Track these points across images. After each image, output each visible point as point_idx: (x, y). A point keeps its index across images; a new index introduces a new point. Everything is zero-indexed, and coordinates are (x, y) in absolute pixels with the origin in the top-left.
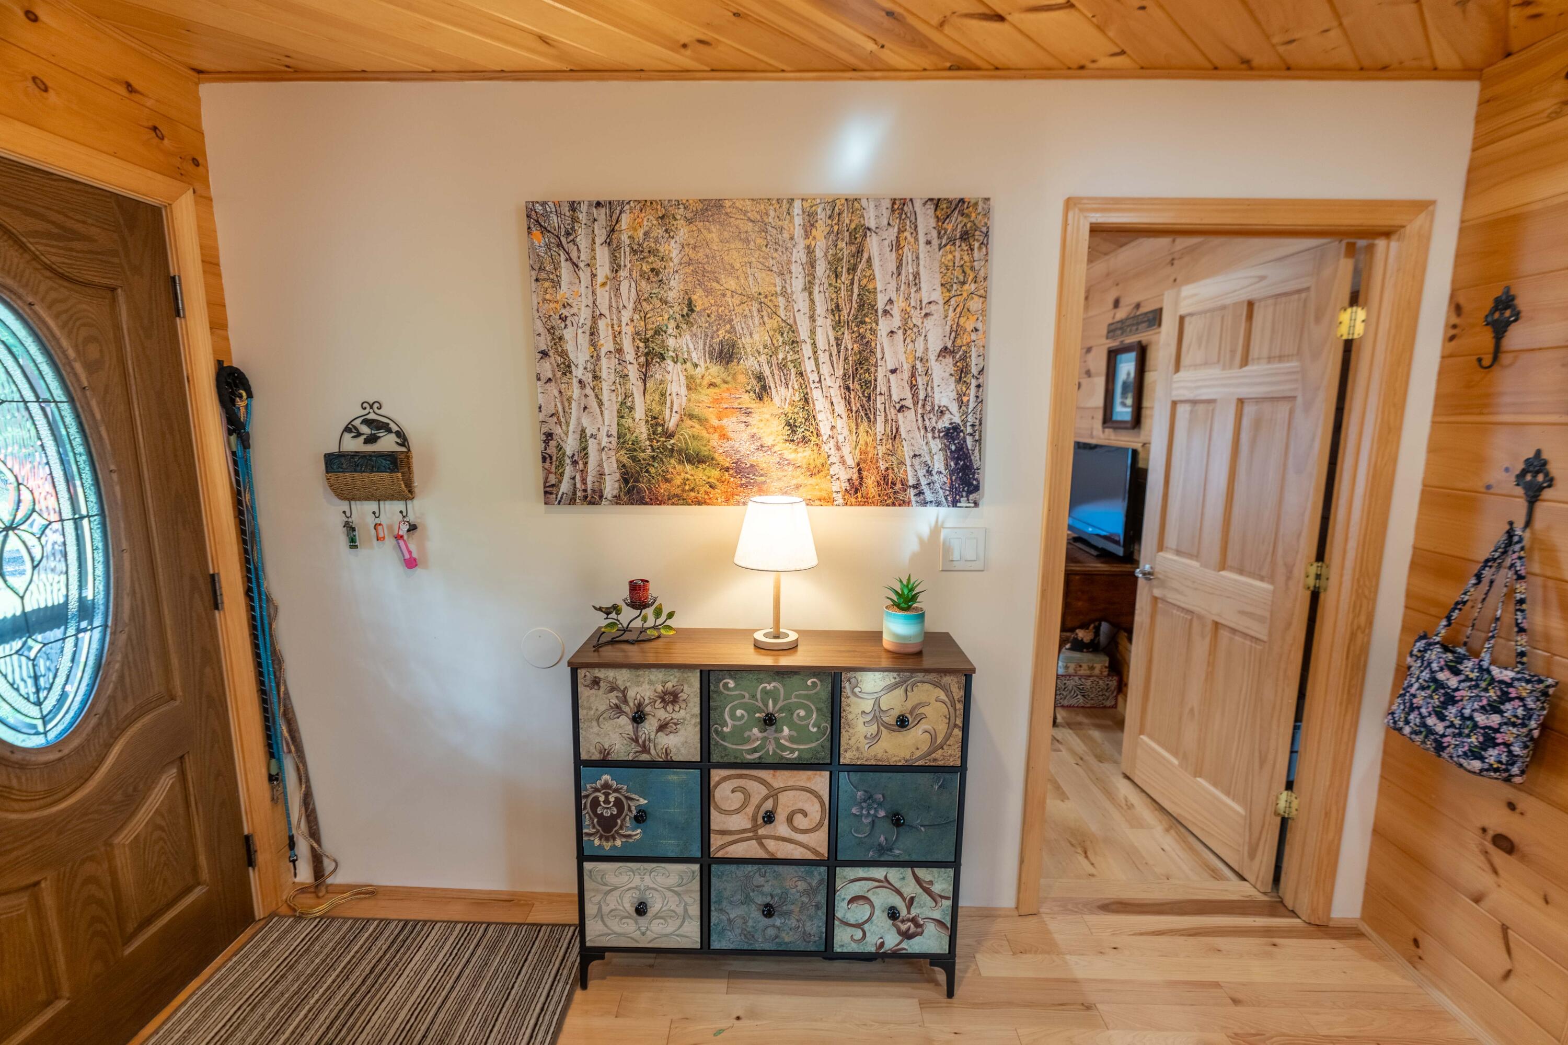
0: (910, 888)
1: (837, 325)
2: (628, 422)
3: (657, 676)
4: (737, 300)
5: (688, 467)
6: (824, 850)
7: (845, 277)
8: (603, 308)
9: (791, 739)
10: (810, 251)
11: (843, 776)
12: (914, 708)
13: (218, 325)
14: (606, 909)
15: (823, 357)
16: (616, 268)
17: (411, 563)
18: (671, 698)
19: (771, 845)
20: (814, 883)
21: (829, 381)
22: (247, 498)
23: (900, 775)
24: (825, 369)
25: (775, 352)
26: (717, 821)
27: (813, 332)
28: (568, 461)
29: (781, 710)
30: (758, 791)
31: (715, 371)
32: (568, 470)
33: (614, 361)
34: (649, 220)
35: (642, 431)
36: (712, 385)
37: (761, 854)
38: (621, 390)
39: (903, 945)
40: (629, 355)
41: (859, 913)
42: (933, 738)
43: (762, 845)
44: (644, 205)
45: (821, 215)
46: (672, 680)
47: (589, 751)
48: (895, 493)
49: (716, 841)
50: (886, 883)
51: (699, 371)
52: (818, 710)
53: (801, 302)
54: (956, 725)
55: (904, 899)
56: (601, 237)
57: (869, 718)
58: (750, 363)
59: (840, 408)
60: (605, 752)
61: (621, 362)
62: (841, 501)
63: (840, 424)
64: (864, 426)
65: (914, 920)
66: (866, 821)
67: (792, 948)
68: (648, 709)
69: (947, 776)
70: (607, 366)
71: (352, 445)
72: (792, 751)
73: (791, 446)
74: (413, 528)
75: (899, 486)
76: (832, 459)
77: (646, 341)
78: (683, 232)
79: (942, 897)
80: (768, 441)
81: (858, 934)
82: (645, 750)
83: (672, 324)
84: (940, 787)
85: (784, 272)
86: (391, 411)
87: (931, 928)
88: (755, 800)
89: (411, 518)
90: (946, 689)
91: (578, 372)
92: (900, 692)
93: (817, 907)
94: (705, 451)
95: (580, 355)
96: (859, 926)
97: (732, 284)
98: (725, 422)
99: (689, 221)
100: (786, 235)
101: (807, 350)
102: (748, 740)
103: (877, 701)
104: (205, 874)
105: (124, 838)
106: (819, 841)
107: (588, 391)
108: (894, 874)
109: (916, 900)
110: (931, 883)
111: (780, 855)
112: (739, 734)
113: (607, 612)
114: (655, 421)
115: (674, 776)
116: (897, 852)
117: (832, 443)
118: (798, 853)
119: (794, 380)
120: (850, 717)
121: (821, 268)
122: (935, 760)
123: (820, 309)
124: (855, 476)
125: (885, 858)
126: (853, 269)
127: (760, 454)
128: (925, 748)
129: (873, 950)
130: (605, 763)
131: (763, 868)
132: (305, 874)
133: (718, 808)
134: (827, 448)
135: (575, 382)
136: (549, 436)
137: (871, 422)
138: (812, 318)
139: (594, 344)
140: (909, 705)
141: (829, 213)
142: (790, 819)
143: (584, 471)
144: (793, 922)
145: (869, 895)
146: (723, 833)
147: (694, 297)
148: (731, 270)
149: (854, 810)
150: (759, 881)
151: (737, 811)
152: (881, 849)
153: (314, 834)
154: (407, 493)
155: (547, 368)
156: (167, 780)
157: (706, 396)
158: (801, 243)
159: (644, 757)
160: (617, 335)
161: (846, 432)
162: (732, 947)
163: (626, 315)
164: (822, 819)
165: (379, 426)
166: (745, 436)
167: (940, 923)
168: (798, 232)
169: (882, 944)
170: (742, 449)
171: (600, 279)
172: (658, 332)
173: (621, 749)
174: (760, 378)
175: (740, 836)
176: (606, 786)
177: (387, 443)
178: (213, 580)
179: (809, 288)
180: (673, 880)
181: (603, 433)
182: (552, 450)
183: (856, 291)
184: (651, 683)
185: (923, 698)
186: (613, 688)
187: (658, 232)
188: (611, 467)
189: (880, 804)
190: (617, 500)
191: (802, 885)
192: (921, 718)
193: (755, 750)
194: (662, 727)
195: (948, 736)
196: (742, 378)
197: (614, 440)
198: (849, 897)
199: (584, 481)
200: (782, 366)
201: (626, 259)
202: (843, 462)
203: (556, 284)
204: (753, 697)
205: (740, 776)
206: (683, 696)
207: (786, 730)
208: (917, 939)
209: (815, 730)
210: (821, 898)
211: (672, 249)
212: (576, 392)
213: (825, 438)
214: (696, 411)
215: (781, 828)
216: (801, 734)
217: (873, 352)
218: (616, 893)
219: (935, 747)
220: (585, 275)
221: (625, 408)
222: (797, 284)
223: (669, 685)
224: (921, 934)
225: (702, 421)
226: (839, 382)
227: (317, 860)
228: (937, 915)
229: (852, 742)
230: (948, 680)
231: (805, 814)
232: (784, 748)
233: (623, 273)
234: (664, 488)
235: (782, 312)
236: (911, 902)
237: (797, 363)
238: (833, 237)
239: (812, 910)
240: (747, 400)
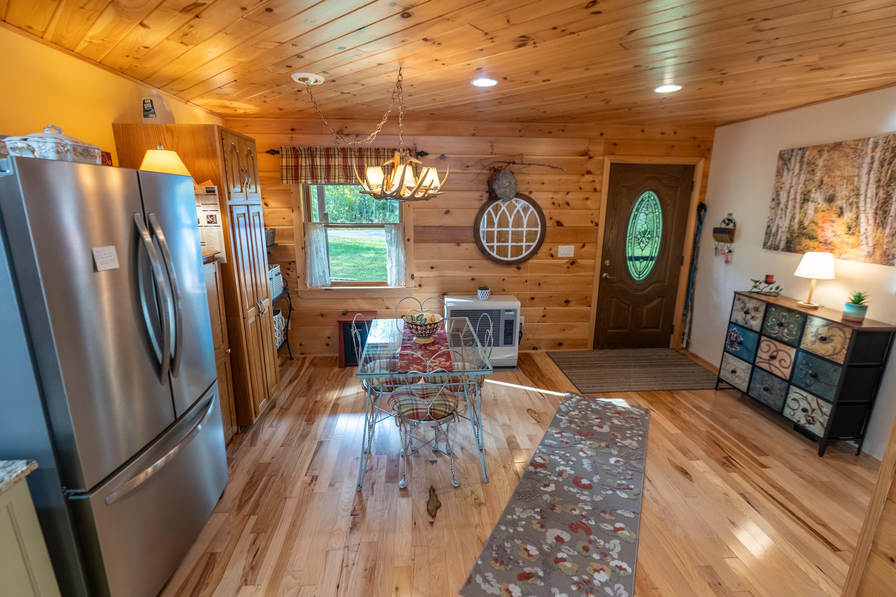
0: (814, 405)
1: (878, 187)
2: (792, 223)
3: (755, 301)
4: (839, 179)
5: (808, 241)
6: (788, 376)
7: (886, 167)
8: (794, 184)
9: (787, 334)
10: (873, 158)
11: (800, 353)
12: (831, 336)
13: (703, 192)
14: (726, 368)
15: (869, 201)
16: (801, 170)
17: (727, 262)
18: (756, 309)
19: (773, 368)
20: (783, 387)
21: (869, 210)
22: (697, 238)
23: (819, 360)
24: (868, 205)
25: (849, 199)
26: (760, 353)
27: (866, 190)
28: (772, 235)
29: (786, 323)
30: (773, 348)
31: (825, 206)
32: (771, 238)
33: (793, 202)
34: (815, 152)
35: (796, 226)
36: (823, 211)
37: (769, 369)
38: (793, 212)
39: (806, 425)
40: (798, 200)
41: (794, 405)
42: (835, 350)
43: (770, 367)
44: (814, 147)
45: (881, 142)
46: (758, 304)
47: (733, 320)
48: (888, 260)
49: (758, 360)
50: (806, 398)
51: (820, 206)
52: (798, 327)
53: (864, 179)
54: (844, 348)
55: (811, 408)
56: (798, 160)
57: (813, 334)
58: (839, 203)
59: (871, 221)
60: (737, 321)
61: (795, 202)
62: (862, 260)
63: (870, 228)
64: (880, 230)
65: (813, 418)
66: (805, 372)
67: (770, 406)
68: (750, 311)
69: (838, 367)
70: (791, 203)
71: (724, 226)
72: (786, 338)
73: (847, 236)
74: (730, 251)
75: (891, 257)
76: (862, 243)
77: (804, 195)
78: (825, 155)
79: (826, 415)
80: (839, 233)
81: (792, 413)
82: (746, 323)
83: (814, 189)
84: (834, 370)
85: (860, 167)
86: (735, 217)
87: (818, 424)
88: (772, 351)
89: (731, 249)
90: (844, 332)
91: (782, 206)
92: (826, 328)
93: (782, 396)
94: (815, 235)
95: (783, 199)
96: (793, 410)
97: (838, 173)
98: (824, 225)
99: (829, 151)
100: (864, 152)
101: (862, 198)
102: (774, 330)
103: (818, 329)
104: (660, 327)
105: (646, 307)
106: (787, 373)
107: (783, 212)
108: (810, 397)
109: (815, 411)
110: (822, 406)
111: (774, 372)
112: (772, 327)
113: (756, 282)
114: (801, 223)
115: (752, 334)
116: (812, 388)
117: (864, 236)
118: (780, 374)
119: (854, 210)
120: (807, 332)
121: (876, 164)
122: (833, 358)
123: (872, 181)
124: (872, 250)
125: (807, 389)
126: (890, 163)
127: (835, 238)
128: (830, 352)
129: (796, 421)
130: (736, 324)
131: (769, 375)
132: (684, 345)
133: (761, 349)
134: (862, 238)
135: (780, 209)
136: (769, 227)
137: (884, 228)
138: (868, 185)
139: (788, 196)
140: (829, 334)
141: (884, 141)
142: (780, 361)
143: (776, 239)
144: (773, 398)
145: (799, 400)
146: (760, 358)
147: (824, 179)
148: (839, 168)
149: (801, 367)
150: (766, 378)
151: (766, 352)
152: (808, 385)
153: (689, 336)
154: (731, 241)
155: (773, 204)
156: (658, 300)
157: (820, 215)
158: (870, 155)
159: (745, 326)
160: (796, 193)
161: (871, 232)
162: (754, 396)
163: (800, 186)
164: (790, 365)
165: (730, 220)
166: (830, 231)
167: (822, 424)
168: (869, 150)
169: (799, 421)
170: (828, 235)
171: (795, 174)
172: (809, 191)
173: (741, 322)
174: (841, 208)
175: (764, 361)
176: (734, 331)
177: (731, 226)
178: (683, 258)
179: (869, 173)
180: (744, 367)
181: (784, 226)
182: (768, 231)
183: (890, 172)
184: (753, 303)
185: (834, 333)
186: (743, 302)
187: (817, 156)
188: (784, 238)
189: (811, 368)
190: (783, 250)
191: (779, 386)
192: (832, 341)
193: (775, 334)
194: (753, 318)
195: (840, 351)
196: (834, 209)
197: (787, 229)
198: (793, 398)
199: (775, 242)
200: (851, 204)
201: (805, 167)
202: (867, 244)
203: (782, 176)
204: (779, 316)
205: (769, 341)
206: (760, 310)
207: (786, 330)
208: (812, 426)
209: (795, 333)
210: (784, 393)
211: (820, 162)
212: (779, 212)
213: (861, 233)
214: (815, 220)
215: (776, 363)
216: (790, 333)
217: (891, 198)
218: (730, 365)
219: (834, 354)
220: (791, 173)
221: (793, 218)
222: (865, 171)
223: (757, 305)
224: (814, 424)
225: (817, 224)
226: (873, 211)
227: (688, 344)
228: (822, 420)
229: (806, 341)
230: (846, 329)
231: (785, 361)
232: (784, 336)
233: (802, 172)
234: (798, 247)
235: (855, 183)
236: (813, 410)
237: (857, 203)
238: (884, 151)
239: (780, 397)
240: (834, 217)
